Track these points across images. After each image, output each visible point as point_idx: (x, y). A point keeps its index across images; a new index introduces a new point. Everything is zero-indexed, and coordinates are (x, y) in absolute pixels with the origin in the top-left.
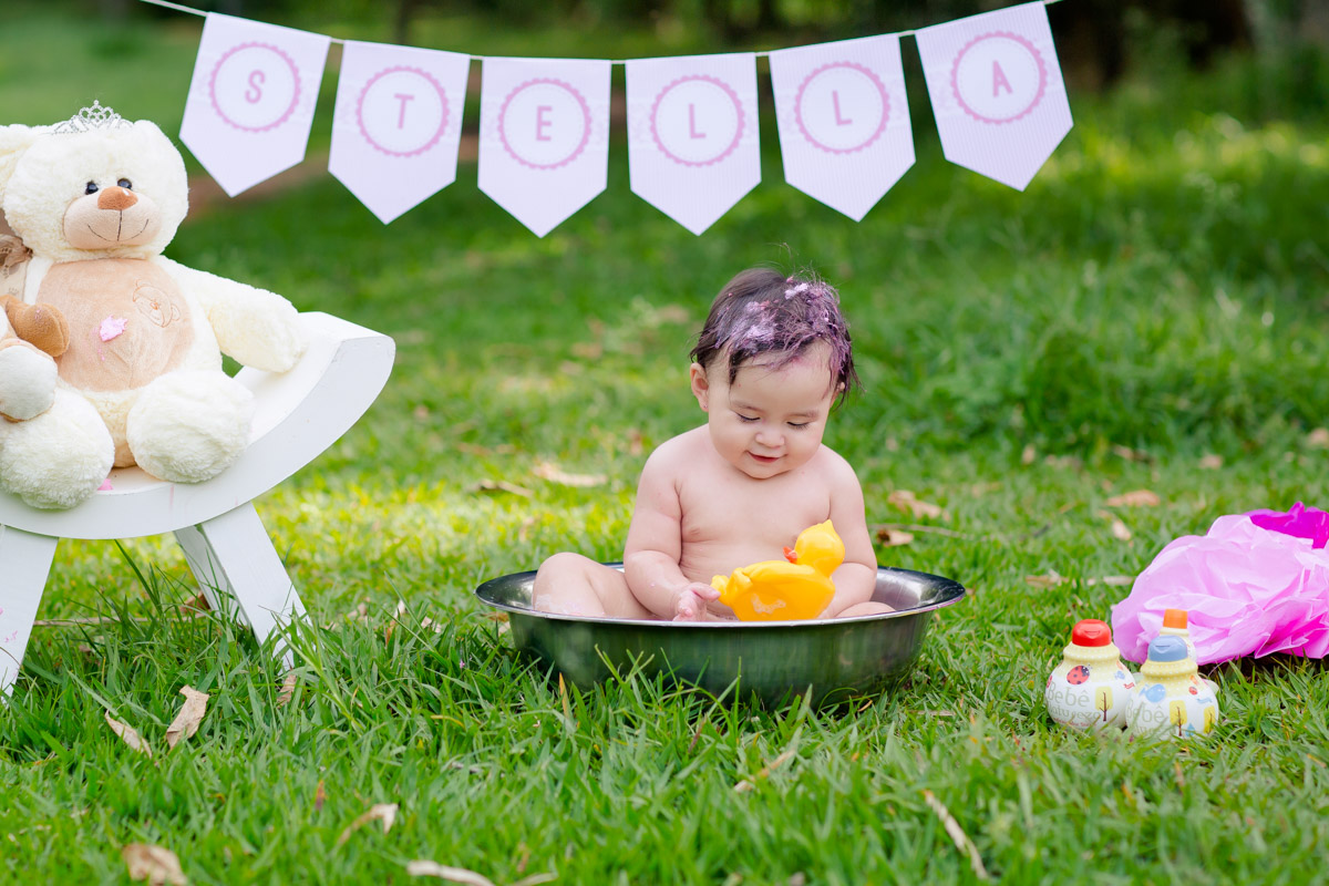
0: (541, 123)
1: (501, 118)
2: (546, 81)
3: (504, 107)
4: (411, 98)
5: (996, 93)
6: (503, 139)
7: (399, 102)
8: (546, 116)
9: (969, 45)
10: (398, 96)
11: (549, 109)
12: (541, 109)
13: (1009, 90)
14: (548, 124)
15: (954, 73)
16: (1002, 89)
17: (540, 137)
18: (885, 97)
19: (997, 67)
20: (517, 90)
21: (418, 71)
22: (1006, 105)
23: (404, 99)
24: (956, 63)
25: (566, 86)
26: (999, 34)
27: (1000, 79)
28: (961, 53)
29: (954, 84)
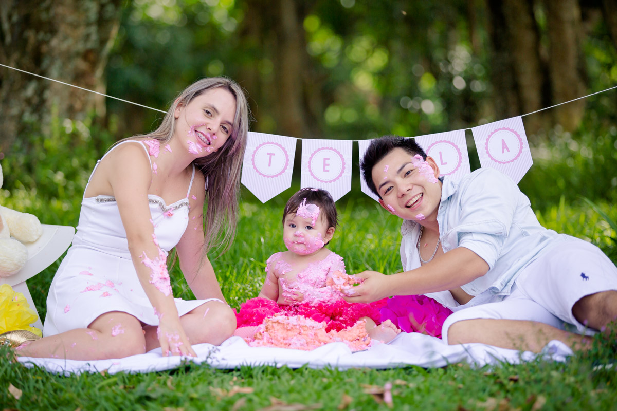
0: (325, 165)
1: (309, 162)
2: (327, 148)
3: (311, 158)
4: (274, 154)
5: (503, 152)
6: (310, 171)
7: (269, 156)
8: (327, 162)
9: (492, 133)
10: (268, 154)
11: (328, 159)
12: (325, 159)
13: (508, 151)
14: (328, 165)
15: (487, 144)
16: (505, 150)
17: (325, 170)
18: (460, 154)
19: (503, 141)
20: (315, 152)
21: (277, 144)
22: (507, 156)
23: (271, 155)
24: (488, 140)
25: (335, 150)
26: (504, 129)
27: (504, 146)
28: (489, 136)
29: (487, 148)
